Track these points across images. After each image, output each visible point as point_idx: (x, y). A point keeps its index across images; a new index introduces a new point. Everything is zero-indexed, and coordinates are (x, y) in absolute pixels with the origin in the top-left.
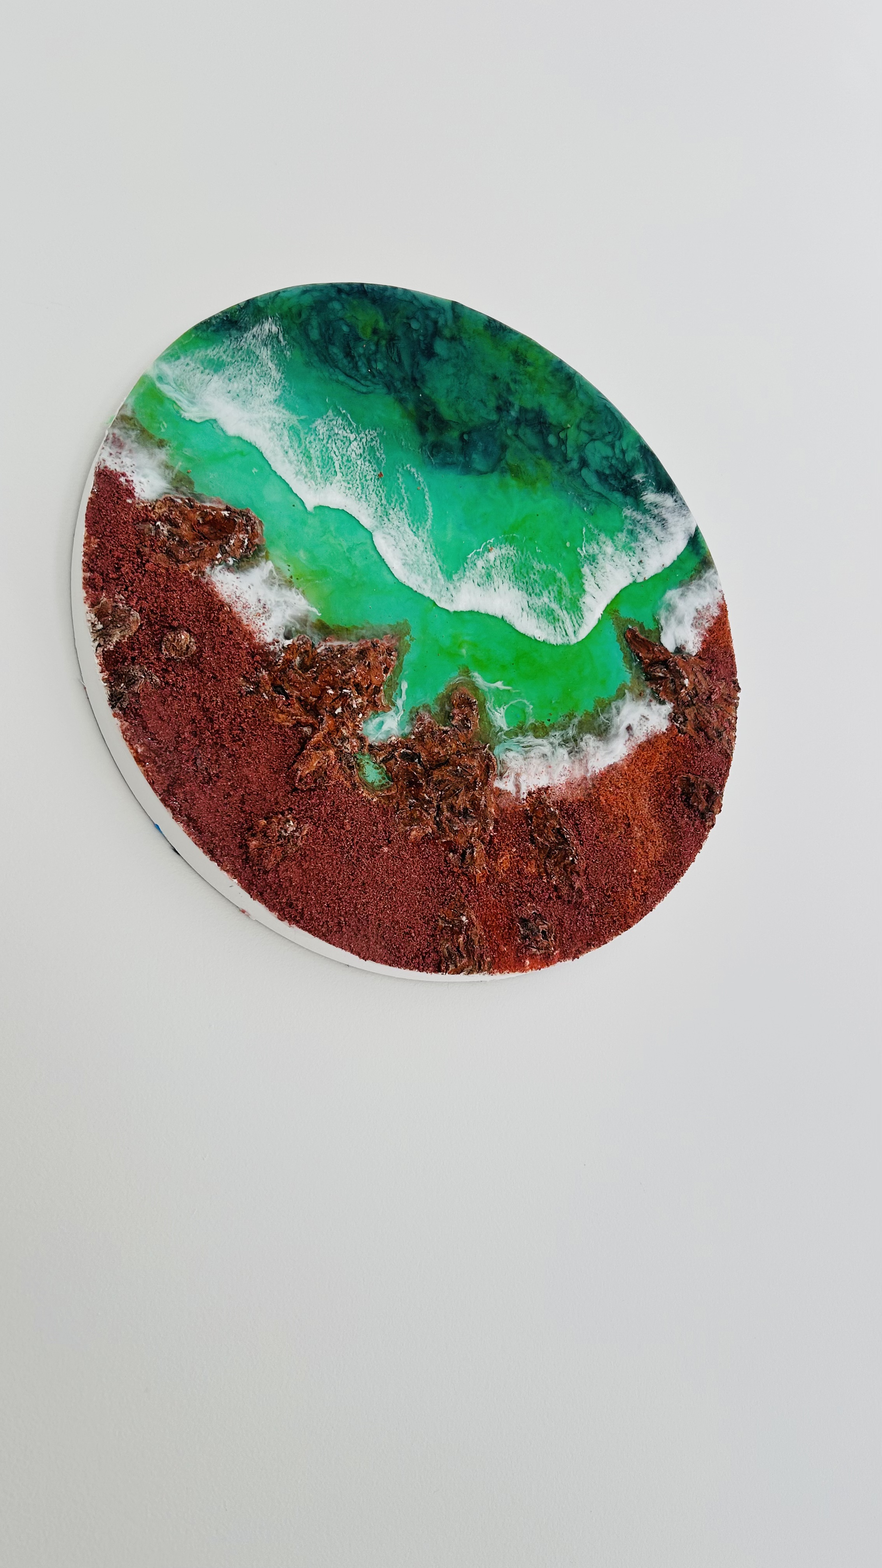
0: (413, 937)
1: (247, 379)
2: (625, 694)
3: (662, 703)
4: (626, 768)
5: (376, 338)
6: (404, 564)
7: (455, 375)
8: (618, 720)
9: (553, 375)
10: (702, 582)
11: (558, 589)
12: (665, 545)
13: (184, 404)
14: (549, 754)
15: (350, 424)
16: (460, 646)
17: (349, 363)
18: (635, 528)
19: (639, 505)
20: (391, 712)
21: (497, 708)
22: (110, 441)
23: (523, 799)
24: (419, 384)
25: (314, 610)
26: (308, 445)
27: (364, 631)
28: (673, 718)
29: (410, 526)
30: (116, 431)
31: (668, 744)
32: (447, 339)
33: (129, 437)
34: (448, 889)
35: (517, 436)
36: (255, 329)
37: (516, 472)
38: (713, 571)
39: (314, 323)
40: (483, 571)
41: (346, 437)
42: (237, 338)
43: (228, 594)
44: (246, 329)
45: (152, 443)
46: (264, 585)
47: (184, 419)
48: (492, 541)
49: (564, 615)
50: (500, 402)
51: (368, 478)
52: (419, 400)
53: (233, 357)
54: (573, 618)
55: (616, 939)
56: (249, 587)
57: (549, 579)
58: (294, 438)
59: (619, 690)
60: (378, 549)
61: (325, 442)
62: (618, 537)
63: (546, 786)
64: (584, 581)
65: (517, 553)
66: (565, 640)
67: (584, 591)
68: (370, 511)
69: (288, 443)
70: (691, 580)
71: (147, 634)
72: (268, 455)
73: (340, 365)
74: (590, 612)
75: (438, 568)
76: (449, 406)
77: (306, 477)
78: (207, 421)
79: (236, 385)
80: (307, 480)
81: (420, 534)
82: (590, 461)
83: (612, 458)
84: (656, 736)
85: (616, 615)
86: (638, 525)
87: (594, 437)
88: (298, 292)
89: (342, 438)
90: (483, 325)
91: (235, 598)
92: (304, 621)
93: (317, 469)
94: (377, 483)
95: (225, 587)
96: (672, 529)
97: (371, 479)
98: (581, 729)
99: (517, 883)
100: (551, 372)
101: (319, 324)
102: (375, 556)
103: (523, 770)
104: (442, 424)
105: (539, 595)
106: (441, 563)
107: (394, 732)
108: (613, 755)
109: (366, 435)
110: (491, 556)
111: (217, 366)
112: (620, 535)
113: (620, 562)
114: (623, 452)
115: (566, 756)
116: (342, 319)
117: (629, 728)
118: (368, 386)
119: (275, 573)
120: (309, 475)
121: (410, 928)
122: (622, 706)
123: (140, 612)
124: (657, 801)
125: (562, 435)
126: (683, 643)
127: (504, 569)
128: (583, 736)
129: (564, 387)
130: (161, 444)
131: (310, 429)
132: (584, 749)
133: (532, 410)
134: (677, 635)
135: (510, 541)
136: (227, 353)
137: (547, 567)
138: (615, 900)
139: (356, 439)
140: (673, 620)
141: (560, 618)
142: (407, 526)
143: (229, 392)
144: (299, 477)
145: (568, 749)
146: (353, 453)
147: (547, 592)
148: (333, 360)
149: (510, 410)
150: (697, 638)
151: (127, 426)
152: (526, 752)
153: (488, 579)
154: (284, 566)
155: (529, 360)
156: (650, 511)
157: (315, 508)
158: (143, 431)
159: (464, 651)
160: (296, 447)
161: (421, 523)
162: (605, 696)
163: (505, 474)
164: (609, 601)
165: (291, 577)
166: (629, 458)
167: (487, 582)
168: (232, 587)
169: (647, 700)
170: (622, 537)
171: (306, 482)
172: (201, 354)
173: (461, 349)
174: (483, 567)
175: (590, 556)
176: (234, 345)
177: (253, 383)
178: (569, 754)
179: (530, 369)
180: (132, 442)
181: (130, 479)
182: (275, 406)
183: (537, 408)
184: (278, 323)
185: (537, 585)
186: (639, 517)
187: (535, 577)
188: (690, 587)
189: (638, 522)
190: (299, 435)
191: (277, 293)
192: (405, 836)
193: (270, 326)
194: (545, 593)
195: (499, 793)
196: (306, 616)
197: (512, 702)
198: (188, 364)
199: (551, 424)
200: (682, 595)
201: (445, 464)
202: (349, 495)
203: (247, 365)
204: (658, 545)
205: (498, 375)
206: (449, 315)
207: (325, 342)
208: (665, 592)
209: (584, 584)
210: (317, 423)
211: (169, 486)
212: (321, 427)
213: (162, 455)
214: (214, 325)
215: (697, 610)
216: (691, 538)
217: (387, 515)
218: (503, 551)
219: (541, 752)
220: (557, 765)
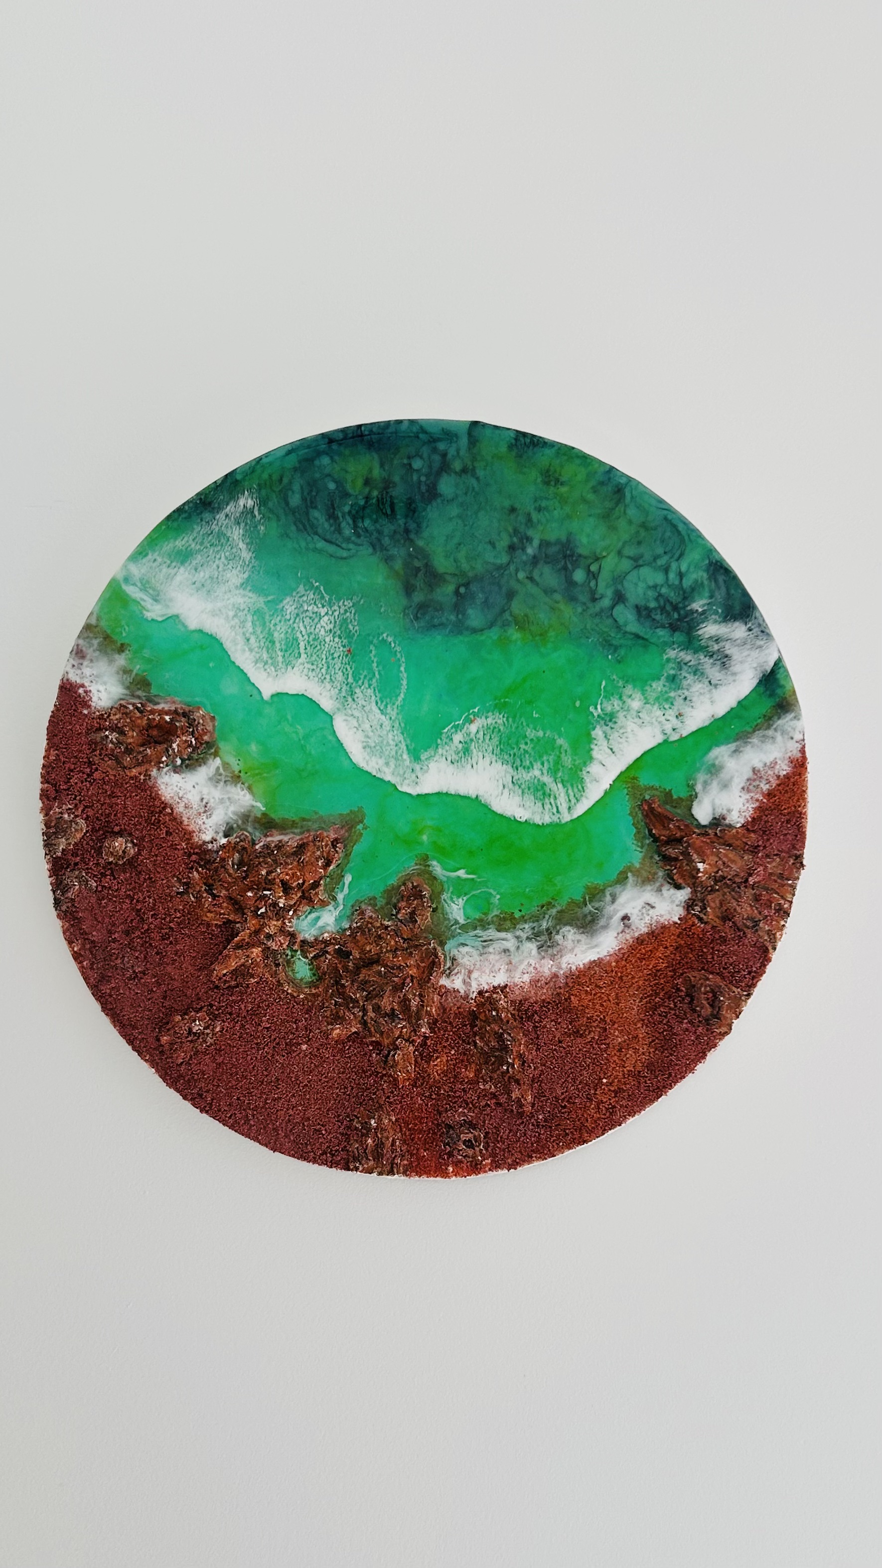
0: (323, 1135)
1: (215, 566)
2: (627, 877)
3: (678, 887)
4: (614, 964)
5: (367, 490)
6: (364, 748)
7: (460, 516)
8: (612, 908)
9: (595, 490)
10: (770, 732)
11: (556, 758)
12: (721, 689)
13: (148, 603)
14: (512, 949)
15: (323, 598)
16: (421, 832)
17: (331, 526)
18: (679, 673)
19: (692, 643)
20: (330, 907)
22: (74, 652)
23: (472, 999)
24: (412, 536)
25: (259, 804)
26: (273, 628)
27: (310, 823)
28: (689, 905)
30: (81, 642)
31: (678, 936)
32: (456, 473)
33: (91, 645)
34: (369, 1089)
35: (531, 579)
36: (229, 508)
37: (522, 624)
38: (793, 715)
39: (296, 487)
40: (460, 746)
41: (316, 613)
42: (208, 522)
43: (172, 795)
44: (219, 509)
45: (113, 650)
46: (209, 783)
47: (146, 620)
48: (476, 710)
49: (559, 790)
50: (515, 540)
51: (336, 655)
52: (410, 555)
54: (570, 791)
55: (568, 1153)
56: (194, 787)
57: (545, 748)
58: (257, 623)
59: (621, 873)
60: (338, 735)
61: (291, 621)
62: (651, 686)
63: (502, 984)
64: (593, 746)
65: (507, 720)
66: (555, 819)
67: (591, 758)
68: (333, 692)
69: (251, 630)
70: (754, 731)
71: (92, 839)
72: (228, 645)
73: (320, 531)
74: (594, 782)
75: (405, 748)
76: (447, 557)
77: (266, 663)
78: (170, 617)
79: (202, 574)
80: (266, 667)
81: (388, 712)
82: (628, 595)
83: (662, 586)
84: (664, 927)
85: (634, 783)
86: (685, 668)
87: (641, 562)
88: (283, 452)
89: (311, 615)
90: (506, 446)
91: (177, 800)
92: (246, 817)
93: (280, 653)
94: (346, 660)
95: (169, 789)
96: (736, 668)
97: (339, 657)
98: (560, 920)
99: (451, 1087)
100: (593, 487)
101: (302, 487)
102: (334, 739)
103: (478, 966)
104: (434, 578)
105: (528, 768)
106: (409, 742)
107: (329, 928)
108: (597, 950)
109: (340, 607)
110: (473, 728)
111: (183, 557)
112: (654, 685)
113: (648, 719)
114: (681, 575)
115: (534, 951)
116: (329, 475)
117: (626, 918)
118: (349, 550)
119: (221, 770)
120: (270, 661)
121: (322, 1125)
122: (621, 892)
123: (86, 819)
124: (650, 1003)
125: (594, 568)
126: (725, 812)
127: (487, 741)
128: (561, 929)
129: (608, 504)
130: (122, 649)
131: (276, 610)
132: (560, 942)
133: (558, 542)
134: (717, 802)
135: (500, 707)
136: (196, 541)
137: (544, 734)
138: (571, 1112)
139: (327, 614)
140: (715, 784)
141: (552, 793)
142: (374, 704)
144: (258, 665)
145: (538, 943)
146: (322, 630)
147: (539, 764)
148: (312, 526)
149: (525, 547)
150: (747, 805)
151: (91, 635)
152: (484, 947)
153: (465, 754)
154: (233, 761)
155: (563, 479)
156: (708, 647)
157: (272, 696)
158: (106, 637)
159: (425, 838)
160: (259, 632)
161: (391, 699)
162: (599, 881)
163: (506, 628)
164: (624, 768)
165: (240, 772)
166: (687, 583)
167: (463, 759)
168: (175, 789)
169: (658, 884)
170: (658, 686)
171: (265, 670)
172: (168, 546)
173: (473, 482)
174: (460, 742)
175: (606, 714)
176: (206, 529)
177: (220, 569)
178: (539, 948)
179: (564, 490)
180: (94, 651)
181: (88, 689)
182: (241, 591)
183: (564, 538)
184: (254, 496)
185: (527, 756)
186: (688, 658)
187: (526, 748)
188: (749, 740)
189: (686, 664)
190: (264, 618)
191: (259, 460)
192: (327, 1035)
193: (246, 501)
194: (537, 765)
195: (444, 992)
196: (250, 811)
197: (474, 893)
198: (155, 560)
199: (580, 556)
200: (735, 751)
202: (311, 677)
203: (216, 550)
204: (710, 691)
205: (517, 505)
206: (464, 441)
207: (307, 507)
208: (710, 749)
209: (592, 749)
210: (285, 602)
211: (125, 692)
212: (289, 606)
213: (121, 660)
214: (186, 512)
215: (754, 770)
216: (764, 675)
217: (352, 695)
218: (490, 721)
219: (503, 947)
220: (521, 962)
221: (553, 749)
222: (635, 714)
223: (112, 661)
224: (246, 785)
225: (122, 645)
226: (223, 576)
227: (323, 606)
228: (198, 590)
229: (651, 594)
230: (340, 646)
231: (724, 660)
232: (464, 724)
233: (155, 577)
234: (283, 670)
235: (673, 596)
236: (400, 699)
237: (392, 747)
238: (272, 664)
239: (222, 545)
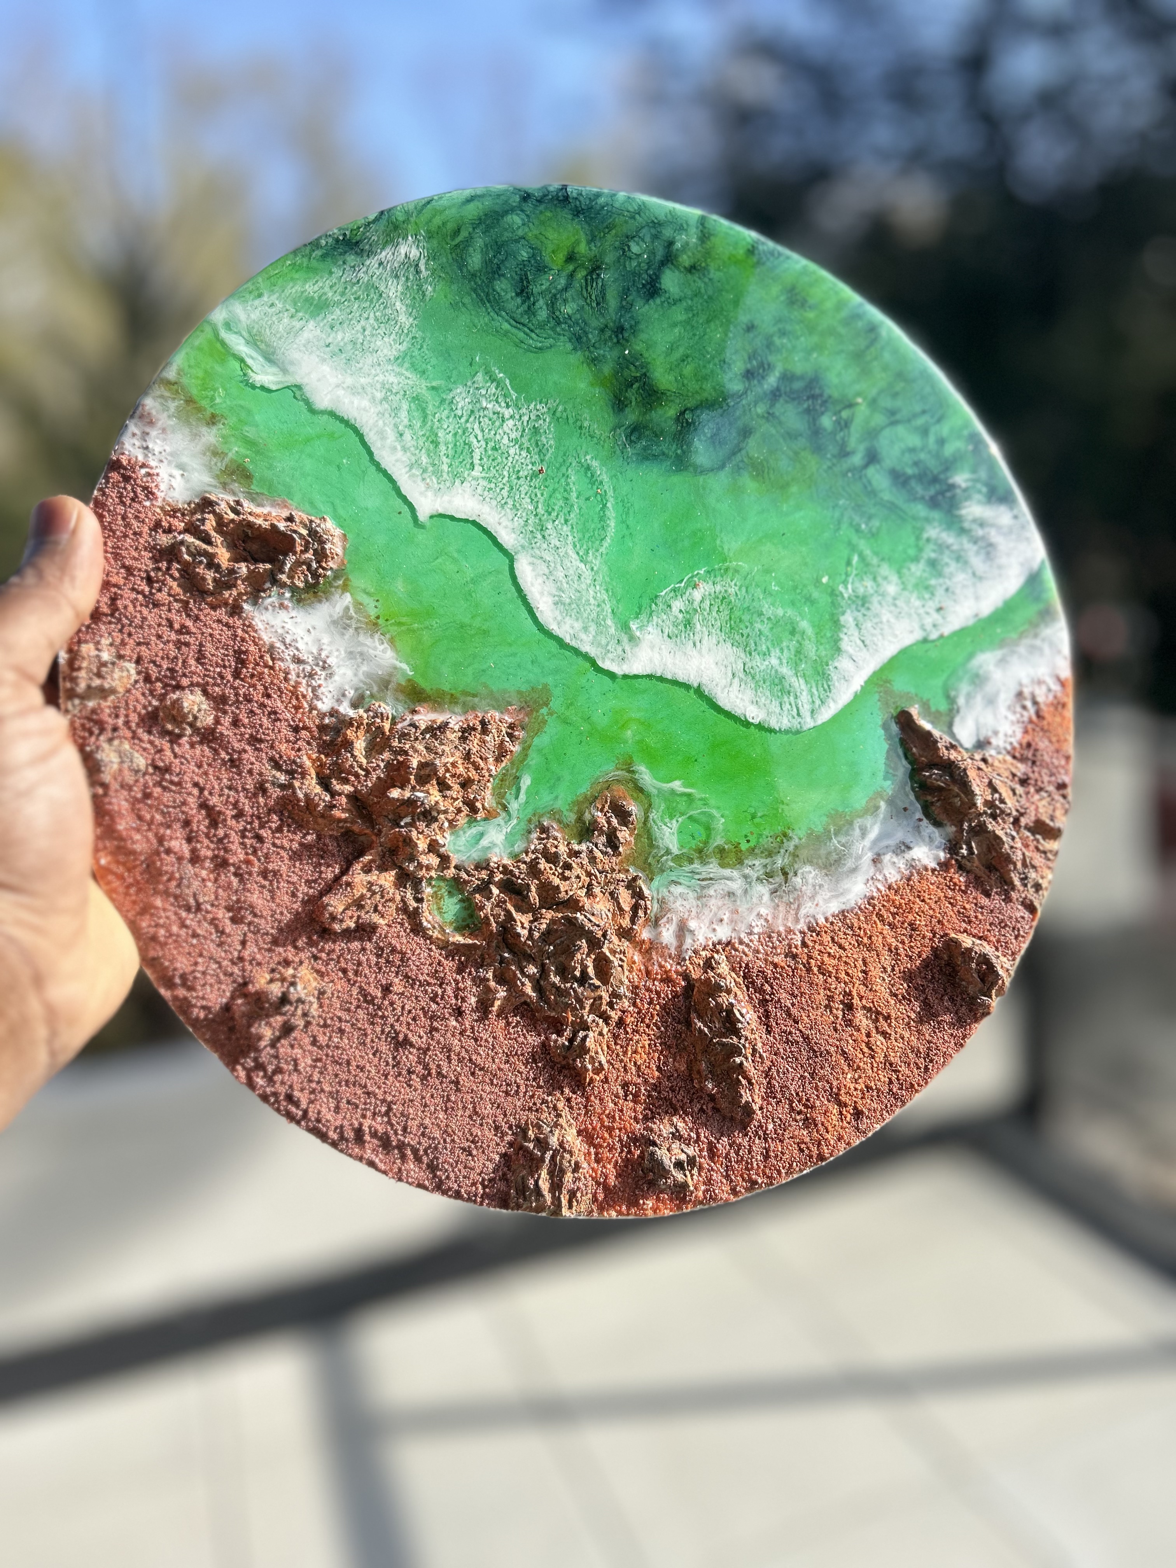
1: (359, 327)
3: (939, 824)
4: (861, 917)
6: (556, 604)
7: (688, 322)
14: (739, 892)
16: (624, 726)
19: (954, 522)
20: (499, 820)
21: (667, 820)
22: (137, 415)
23: (686, 958)
25: (404, 666)
28: (951, 848)
29: (575, 546)
30: (149, 401)
33: (166, 408)
36: (384, 254)
37: (759, 470)
40: (681, 616)
43: (274, 639)
44: (370, 253)
45: (199, 419)
46: (332, 628)
53: (343, 294)
56: (309, 631)
61: (463, 420)
63: (725, 940)
64: (842, 636)
66: (795, 724)
67: (839, 650)
69: (406, 422)
71: (143, 694)
77: (425, 471)
78: (288, 387)
79: (340, 336)
80: (425, 475)
84: (919, 875)
86: (947, 552)
89: (491, 415)
91: (283, 646)
92: (385, 681)
93: (444, 459)
95: (270, 630)
96: (1003, 560)
103: (694, 914)
108: (844, 900)
110: (697, 595)
112: (913, 567)
114: (941, 442)
115: (766, 897)
119: (352, 612)
120: (431, 469)
122: (872, 826)
123: (139, 662)
126: (990, 734)
127: (714, 614)
130: (213, 420)
132: (798, 887)
134: (982, 721)
136: (335, 289)
143: (328, 346)
144: (414, 471)
145: (772, 886)
146: (506, 437)
151: (167, 394)
152: (703, 888)
158: (190, 401)
164: (878, 667)
165: (378, 617)
168: (280, 631)
169: (915, 820)
170: (918, 570)
171: (424, 479)
174: (681, 611)
175: (857, 597)
176: (348, 276)
178: (772, 893)
179: (811, 315)
180: (169, 417)
181: (154, 471)
191: (429, 202)
192: (487, 1005)
195: (649, 946)
196: (391, 675)
197: (692, 813)
198: (272, 305)
201: (646, 457)
202: (488, 499)
209: (840, 639)
210: (454, 392)
211: (214, 481)
213: (210, 436)
218: (718, 588)
219: (726, 889)
220: (750, 910)
221: (793, 632)
222: (889, 599)
223: (196, 435)
224: (388, 636)
225: (213, 416)
226: (370, 342)
227: (508, 407)
228: (333, 355)
229: (908, 458)
230: (528, 461)
231: (988, 549)
232: (686, 588)
233: (270, 327)
234: (448, 484)
235: (933, 465)
236: (606, 544)
237: (592, 607)
238: (433, 473)
239: (371, 301)
